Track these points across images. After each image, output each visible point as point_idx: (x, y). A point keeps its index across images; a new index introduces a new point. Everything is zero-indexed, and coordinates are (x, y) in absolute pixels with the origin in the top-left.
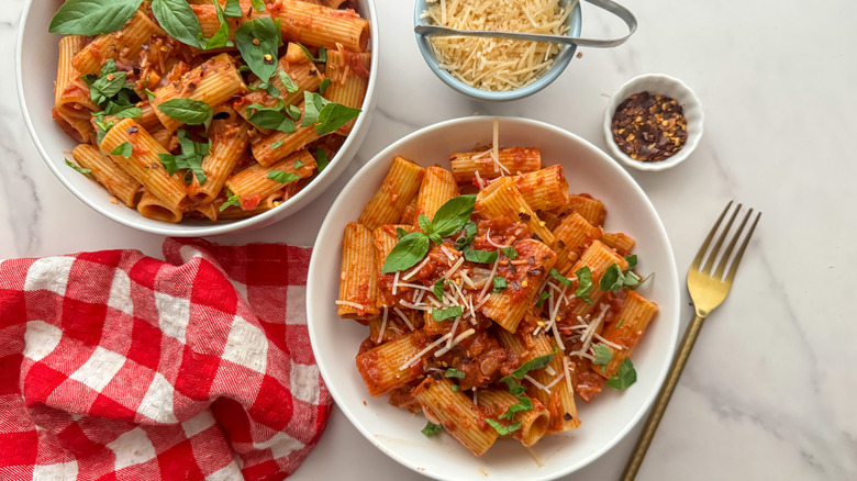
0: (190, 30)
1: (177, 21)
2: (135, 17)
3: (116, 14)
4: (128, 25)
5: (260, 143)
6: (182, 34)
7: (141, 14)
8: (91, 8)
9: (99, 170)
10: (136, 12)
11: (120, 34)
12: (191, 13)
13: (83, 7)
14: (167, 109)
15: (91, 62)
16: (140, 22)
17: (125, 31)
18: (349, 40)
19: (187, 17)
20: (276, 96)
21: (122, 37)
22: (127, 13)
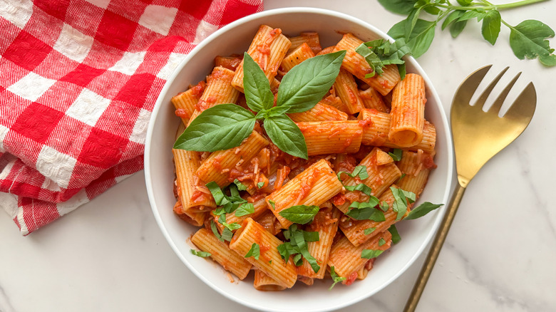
0: (296, 145)
1: (286, 138)
2: (250, 136)
3: (235, 134)
4: (244, 143)
5: (351, 227)
6: (290, 148)
7: (255, 133)
8: (210, 128)
9: (217, 254)
10: (251, 132)
11: (238, 150)
12: (297, 132)
13: (203, 127)
14: (287, 214)
15: (213, 173)
16: (254, 140)
17: (242, 147)
18: (427, 146)
19: (294, 135)
20: (368, 193)
21: (239, 152)
22: (244, 134)
